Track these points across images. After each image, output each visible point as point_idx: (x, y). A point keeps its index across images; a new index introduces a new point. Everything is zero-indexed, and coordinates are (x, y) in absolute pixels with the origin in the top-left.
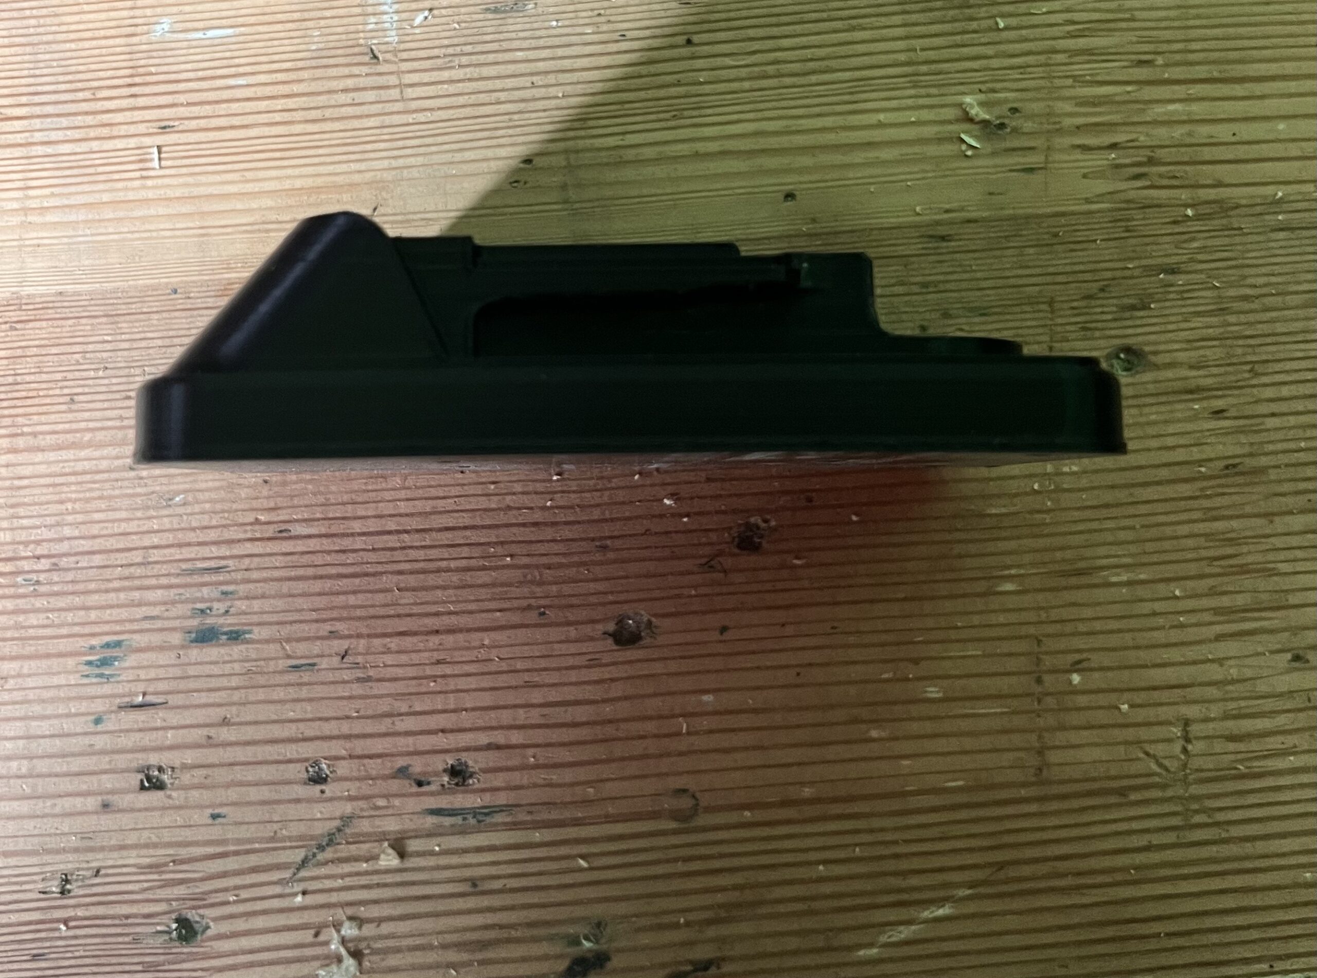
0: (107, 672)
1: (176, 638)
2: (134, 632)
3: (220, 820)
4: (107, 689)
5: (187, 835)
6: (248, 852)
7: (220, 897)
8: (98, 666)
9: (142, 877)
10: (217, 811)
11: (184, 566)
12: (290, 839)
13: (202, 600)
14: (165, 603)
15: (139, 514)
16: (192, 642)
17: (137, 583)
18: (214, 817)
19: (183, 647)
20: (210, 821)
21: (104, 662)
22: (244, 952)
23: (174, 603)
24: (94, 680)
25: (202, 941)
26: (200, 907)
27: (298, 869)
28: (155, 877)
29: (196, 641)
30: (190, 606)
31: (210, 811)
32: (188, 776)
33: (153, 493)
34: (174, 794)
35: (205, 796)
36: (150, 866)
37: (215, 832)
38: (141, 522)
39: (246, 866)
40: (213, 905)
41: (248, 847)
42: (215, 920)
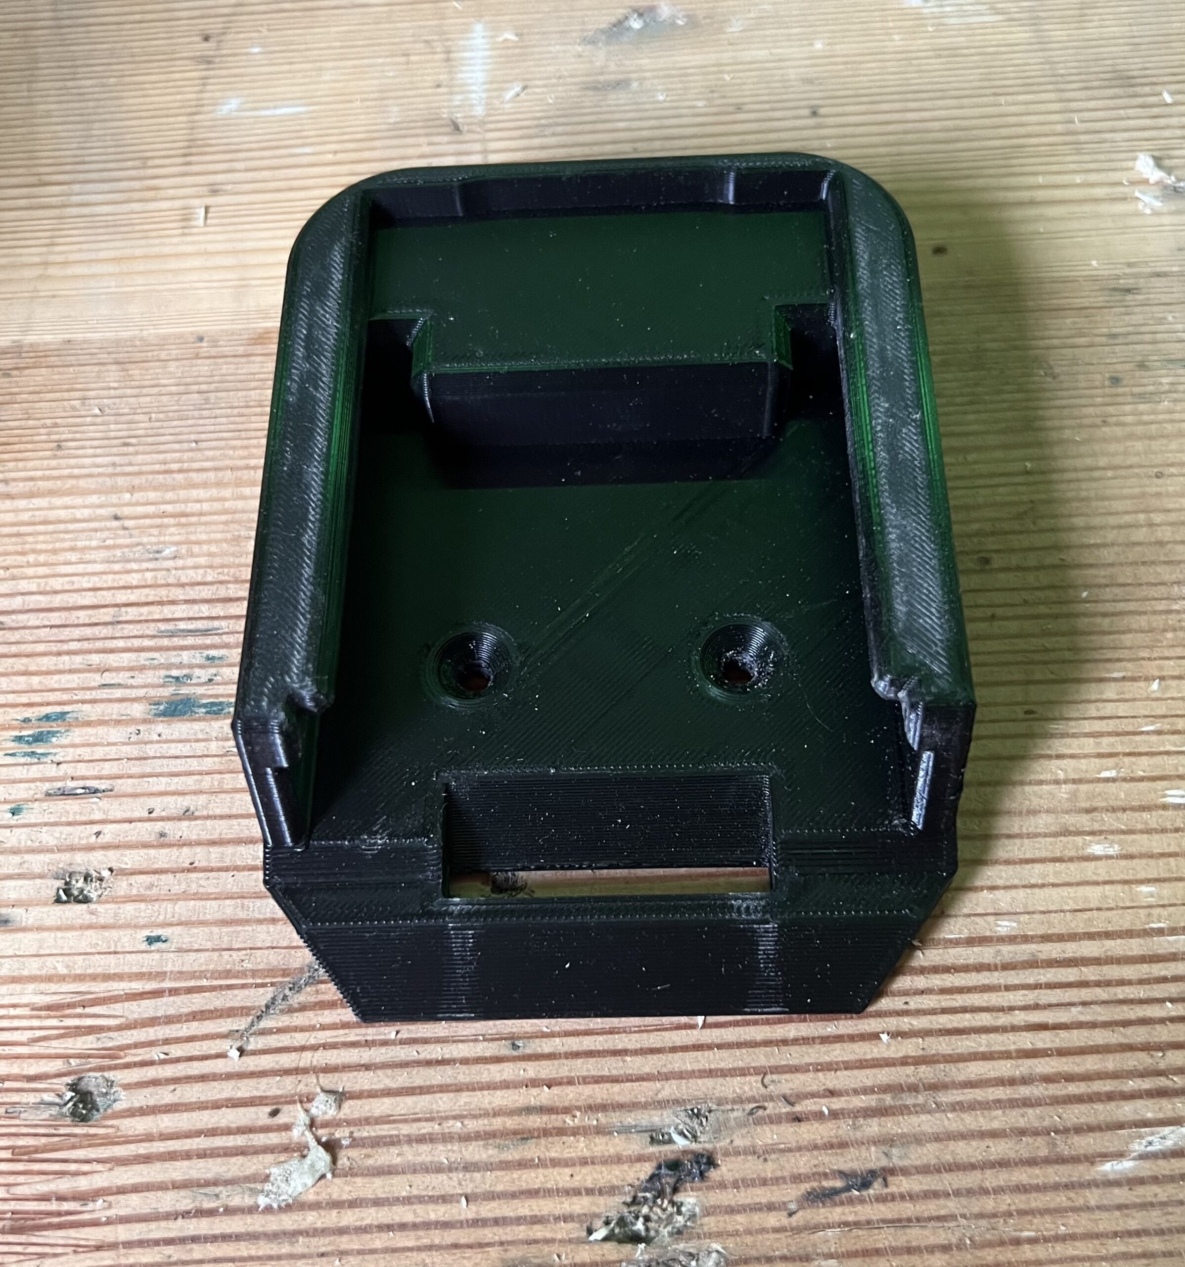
0: (39, 751)
1: (138, 710)
2: (83, 702)
3: (159, 945)
4: (35, 771)
5: (112, 964)
6: (190, 991)
7: (143, 1054)
8: (28, 743)
9: (36, 1023)
10: (155, 933)
11: (163, 626)
12: (254, 973)
13: (180, 666)
14: (131, 669)
15: (117, 567)
16: (159, 715)
17: (99, 645)
18: (151, 940)
19: (145, 721)
20: (144, 946)
21: (38, 738)
22: (165, 1137)
23: (142, 668)
24: (22, 760)
25: (105, 1118)
26: (110, 1068)
27: (259, 1018)
28: (54, 1022)
29: (164, 714)
30: (163, 673)
31: (147, 933)
32: (124, 884)
33: (138, 544)
34: (100, 908)
35: (144, 911)
36: (49, 1008)
37: (150, 961)
38: (117, 577)
39: (185, 1010)
40: (127, 1066)
41: (192, 983)
42: (127, 1087)
